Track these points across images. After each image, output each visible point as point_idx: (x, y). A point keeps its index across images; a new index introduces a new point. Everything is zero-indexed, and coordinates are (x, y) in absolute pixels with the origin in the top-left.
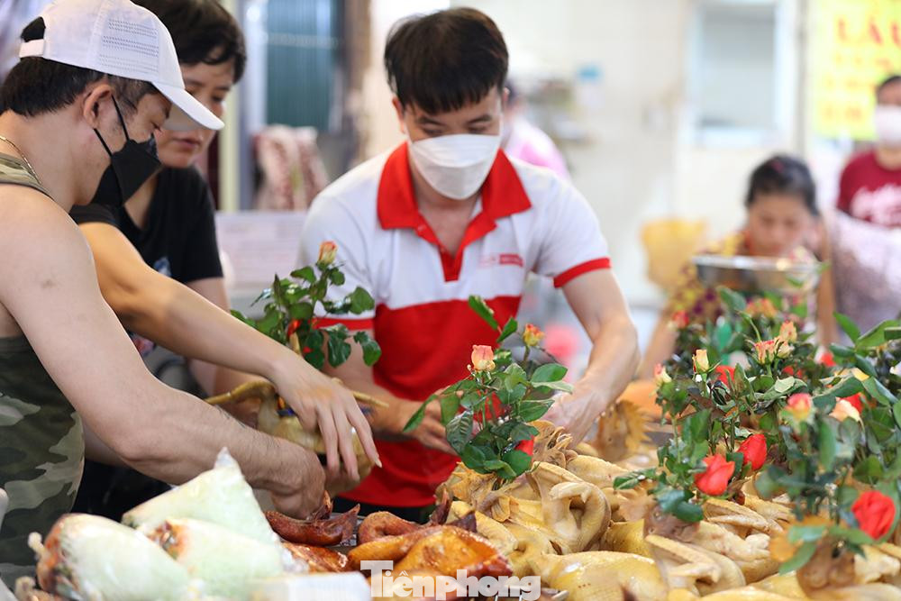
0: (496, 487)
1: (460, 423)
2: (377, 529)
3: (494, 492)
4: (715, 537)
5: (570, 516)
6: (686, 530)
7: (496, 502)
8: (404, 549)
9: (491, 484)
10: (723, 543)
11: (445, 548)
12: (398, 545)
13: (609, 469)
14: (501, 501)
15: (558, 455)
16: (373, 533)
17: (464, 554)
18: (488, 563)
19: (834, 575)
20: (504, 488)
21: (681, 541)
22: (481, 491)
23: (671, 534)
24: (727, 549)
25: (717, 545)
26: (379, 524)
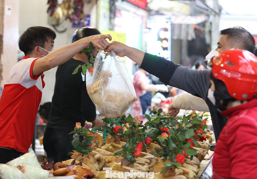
0: (83, 156)
1: (75, 141)
2: (59, 166)
3: (82, 157)
4: (137, 166)
5: (97, 163)
6: (131, 165)
7: (83, 159)
8: (68, 171)
9: (81, 155)
10: (139, 167)
11: (78, 170)
12: (66, 170)
13: (104, 151)
14: (84, 159)
15: (93, 148)
16: (57, 167)
17: (83, 172)
18: (89, 174)
19: (171, 174)
20: (84, 156)
21: (130, 167)
22: (79, 157)
23: (128, 166)
24: (140, 169)
25: (138, 168)
26: (59, 165)
